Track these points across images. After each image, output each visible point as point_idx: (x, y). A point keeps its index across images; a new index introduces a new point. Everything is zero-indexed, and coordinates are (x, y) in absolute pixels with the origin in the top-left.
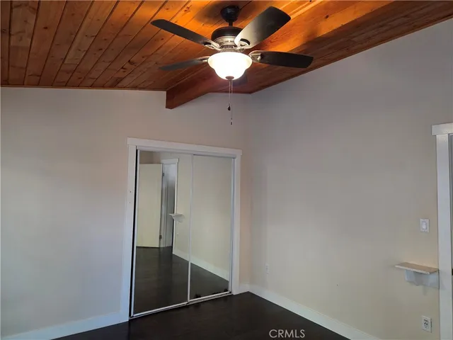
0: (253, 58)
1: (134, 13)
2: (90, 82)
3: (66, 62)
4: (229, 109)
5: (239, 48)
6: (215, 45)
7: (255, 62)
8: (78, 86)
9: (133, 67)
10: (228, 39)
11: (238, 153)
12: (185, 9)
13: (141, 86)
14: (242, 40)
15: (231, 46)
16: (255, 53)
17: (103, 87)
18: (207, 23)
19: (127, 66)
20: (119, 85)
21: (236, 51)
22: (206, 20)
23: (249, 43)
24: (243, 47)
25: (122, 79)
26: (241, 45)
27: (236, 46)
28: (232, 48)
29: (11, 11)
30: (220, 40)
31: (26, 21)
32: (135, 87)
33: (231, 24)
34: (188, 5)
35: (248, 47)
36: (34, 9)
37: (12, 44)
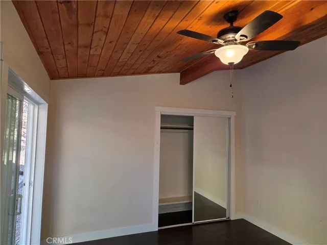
0: (249, 47)
1: (164, 27)
2: (132, 71)
3: (120, 61)
4: (231, 86)
5: (238, 41)
6: (220, 41)
7: (251, 49)
8: (125, 74)
9: (160, 59)
10: (230, 36)
11: (233, 115)
12: (198, 18)
13: (164, 71)
14: (241, 36)
15: (232, 41)
16: (251, 43)
17: (140, 73)
18: (213, 25)
19: (157, 59)
20: (150, 71)
21: (236, 44)
22: (213, 23)
23: (246, 37)
24: (241, 41)
25: (152, 68)
26: (241, 39)
27: (236, 40)
28: (234, 42)
29: (93, 35)
30: (224, 37)
31: (100, 40)
32: (160, 72)
33: (232, 24)
34: (201, 16)
35: (245, 40)
36: (105, 32)
37: (91, 53)
